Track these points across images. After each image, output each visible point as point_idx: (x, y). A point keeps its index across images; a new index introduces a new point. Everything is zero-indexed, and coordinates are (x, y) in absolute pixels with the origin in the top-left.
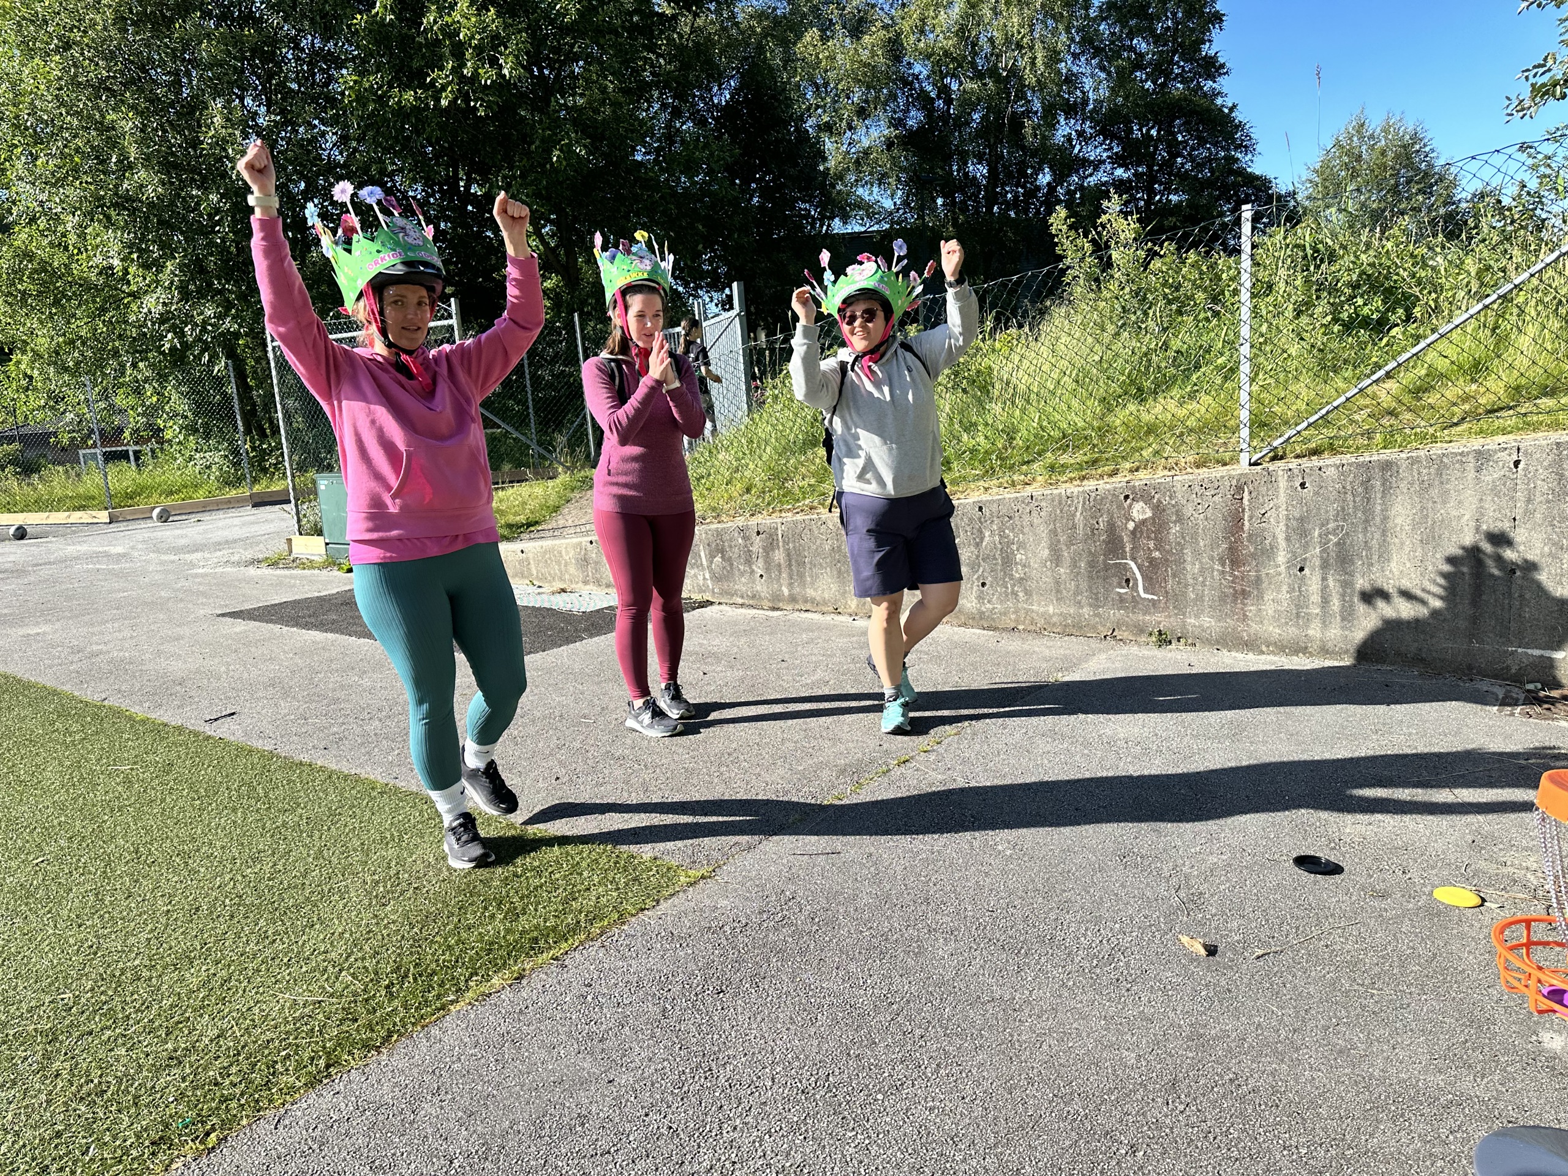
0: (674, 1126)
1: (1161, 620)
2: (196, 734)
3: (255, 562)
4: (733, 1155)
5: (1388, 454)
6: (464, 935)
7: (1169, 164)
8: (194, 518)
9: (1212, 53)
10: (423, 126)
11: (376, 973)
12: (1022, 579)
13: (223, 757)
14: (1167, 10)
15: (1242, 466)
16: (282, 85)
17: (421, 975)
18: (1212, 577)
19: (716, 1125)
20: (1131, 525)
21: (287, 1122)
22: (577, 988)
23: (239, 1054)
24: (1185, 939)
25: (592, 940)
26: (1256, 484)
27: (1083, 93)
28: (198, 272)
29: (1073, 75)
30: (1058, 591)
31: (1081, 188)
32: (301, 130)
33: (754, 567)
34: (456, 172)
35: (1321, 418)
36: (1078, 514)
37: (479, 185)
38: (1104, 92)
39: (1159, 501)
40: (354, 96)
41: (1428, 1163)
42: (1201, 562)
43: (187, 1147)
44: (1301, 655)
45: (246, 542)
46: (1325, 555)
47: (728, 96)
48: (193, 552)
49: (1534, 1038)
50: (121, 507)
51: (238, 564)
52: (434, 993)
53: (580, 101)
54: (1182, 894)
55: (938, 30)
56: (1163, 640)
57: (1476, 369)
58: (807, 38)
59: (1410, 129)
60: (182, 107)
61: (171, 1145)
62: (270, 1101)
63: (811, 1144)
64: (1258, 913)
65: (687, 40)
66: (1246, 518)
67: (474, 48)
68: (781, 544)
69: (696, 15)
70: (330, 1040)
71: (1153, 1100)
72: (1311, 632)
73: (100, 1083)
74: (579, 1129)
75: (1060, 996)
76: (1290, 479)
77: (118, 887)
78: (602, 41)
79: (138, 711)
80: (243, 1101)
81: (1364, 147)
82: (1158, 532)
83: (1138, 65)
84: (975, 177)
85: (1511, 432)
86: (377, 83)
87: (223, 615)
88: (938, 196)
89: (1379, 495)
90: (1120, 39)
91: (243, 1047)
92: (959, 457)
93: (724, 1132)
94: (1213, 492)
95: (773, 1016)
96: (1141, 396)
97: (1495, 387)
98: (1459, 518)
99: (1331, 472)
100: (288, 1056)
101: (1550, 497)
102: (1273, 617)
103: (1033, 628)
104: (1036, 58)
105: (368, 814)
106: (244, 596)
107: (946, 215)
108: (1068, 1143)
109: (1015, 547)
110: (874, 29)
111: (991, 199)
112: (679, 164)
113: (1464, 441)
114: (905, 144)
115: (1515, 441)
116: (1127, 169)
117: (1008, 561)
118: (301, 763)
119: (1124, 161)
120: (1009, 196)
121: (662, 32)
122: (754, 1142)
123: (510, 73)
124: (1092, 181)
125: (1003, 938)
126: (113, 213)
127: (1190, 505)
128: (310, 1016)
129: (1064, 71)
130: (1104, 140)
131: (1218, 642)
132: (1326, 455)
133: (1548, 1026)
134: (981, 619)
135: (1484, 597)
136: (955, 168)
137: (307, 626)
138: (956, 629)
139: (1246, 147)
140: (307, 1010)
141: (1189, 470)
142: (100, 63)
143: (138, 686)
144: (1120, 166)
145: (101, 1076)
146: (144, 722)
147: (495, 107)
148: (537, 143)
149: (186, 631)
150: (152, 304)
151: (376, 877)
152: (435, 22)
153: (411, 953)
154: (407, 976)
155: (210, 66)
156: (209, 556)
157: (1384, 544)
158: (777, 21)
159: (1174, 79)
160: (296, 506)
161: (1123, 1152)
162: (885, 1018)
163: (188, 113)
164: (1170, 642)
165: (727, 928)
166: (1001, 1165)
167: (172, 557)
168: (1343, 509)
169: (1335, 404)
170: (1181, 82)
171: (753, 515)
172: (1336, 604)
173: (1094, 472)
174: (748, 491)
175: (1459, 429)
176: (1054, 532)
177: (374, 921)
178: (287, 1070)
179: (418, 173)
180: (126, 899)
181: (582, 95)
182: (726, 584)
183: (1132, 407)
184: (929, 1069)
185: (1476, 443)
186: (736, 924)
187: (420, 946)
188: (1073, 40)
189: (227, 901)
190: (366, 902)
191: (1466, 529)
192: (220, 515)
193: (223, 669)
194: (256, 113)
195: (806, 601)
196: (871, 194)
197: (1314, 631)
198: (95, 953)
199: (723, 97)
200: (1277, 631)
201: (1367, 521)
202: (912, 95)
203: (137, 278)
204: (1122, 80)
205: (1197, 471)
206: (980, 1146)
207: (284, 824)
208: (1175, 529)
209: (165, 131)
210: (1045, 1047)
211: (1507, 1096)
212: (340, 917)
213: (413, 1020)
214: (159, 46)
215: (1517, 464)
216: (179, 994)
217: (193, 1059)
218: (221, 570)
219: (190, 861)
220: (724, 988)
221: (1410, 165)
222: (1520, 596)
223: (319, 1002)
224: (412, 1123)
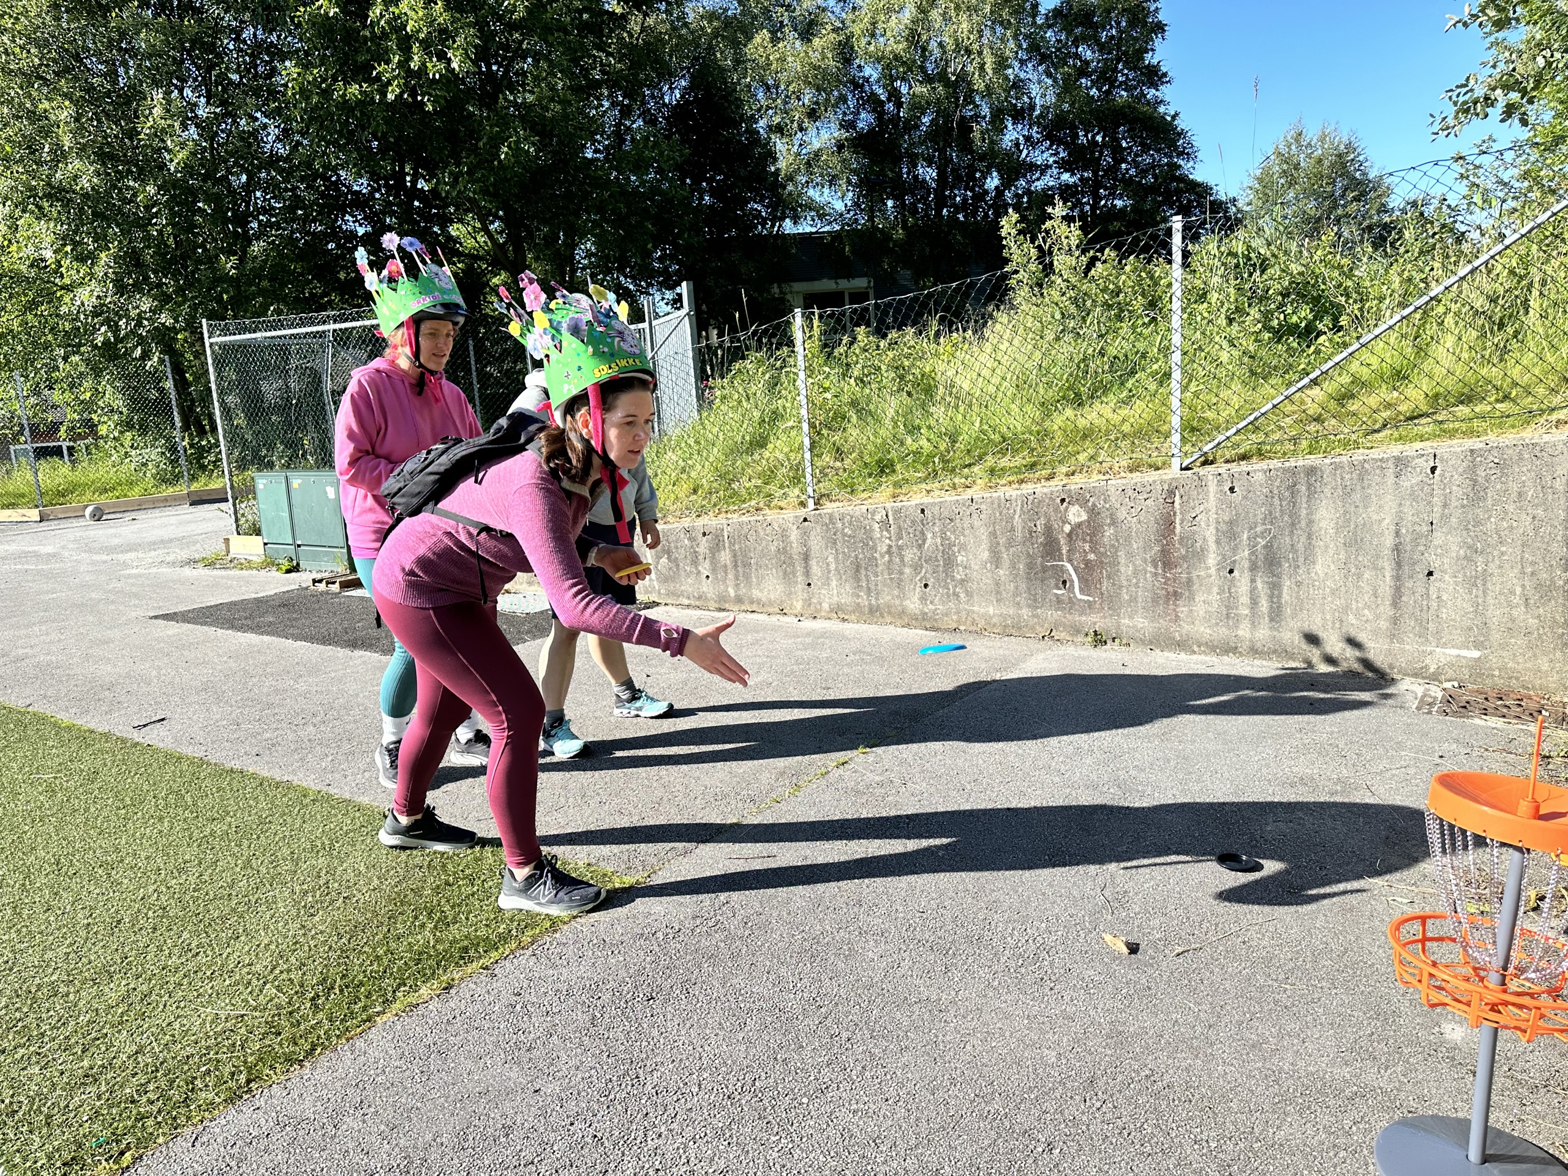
0: (599, 1135)
1: (1096, 621)
2: (124, 741)
3: (192, 562)
4: (657, 1163)
5: (1314, 460)
6: (393, 945)
7: (1113, 169)
8: (129, 516)
9: (1155, 62)
10: (369, 120)
11: (302, 986)
12: (963, 580)
13: (151, 765)
14: (1111, 19)
15: (1174, 471)
16: (222, 76)
17: (347, 987)
18: (1145, 579)
19: (641, 1133)
20: (1067, 528)
21: (205, 1139)
22: (507, 997)
23: (157, 1071)
24: (1108, 938)
25: (523, 948)
26: (1187, 488)
27: (1031, 98)
28: (134, 266)
29: (1021, 81)
30: (998, 593)
31: (1028, 192)
32: (243, 122)
33: (700, 568)
34: (402, 168)
35: (1251, 423)
36: (1017, 517)
37: (426, 181)
38: (1051, 98)
39: (1094, 505)
40: (297, 89)
41: (1331, 1154)
42: (1134, 564)
43: (100, 1167)
44: (1231, 654)
45: (182, 541)
46: (1253, 558)
47: (678, 96)
48: (127, 551)
49: (1437, 1029)
50: (52, 505)
51: (173, 564)
52: (360, 1005)
53: (530, 98)
54: (1107, 893)
55: (889, 34)
56: (1099, 640)
57: (1399, 376)
58: (757, 39)
59: (1345, 140)
60: (119, 96)
61: (84, 1165)
62: (189, 1118)
63: (735, 1150)
64: (1180, 911)
65: (637, 39)
66: (1178, 521)
67: (421, 42)
68: (727, 545)
69: (646, 15)
70: (252, 1055)
71: (1071, 1097)
72: (1240, 633)
73: (11, 1103)
74: (503, 1140)
75: (985, 996)
76: (1220, 483)
77: (37, 900)
78: (550, 39)
79: (65, 718)
80: (160, 1119)
81: (1302, 156)
82: (1093, 535)
83: (1083, 72)
84: (924, 180)
85: (1428, 439)
86: (320, 76)
87: (156, 617)
88: (888, 198)
89: (1304, 500)
90: (1065, 45)
91: (162, 1063)
92: (902, 459)
93: (649, 1139)
94: (1146, 496)
95: (702, 1022)
96: (1078, 402)
97: (1415, 395)
98: (1380, 522)
99: (1259, 477)
100: (208, 1072)
101: (1465, 502)
102: (1204, 618)
103: (974, 628)
104: (985, 63)
105: (299, 822)
106: (178, 597)
107: (895, 217)
108: (986, 1142)
109: (956, 549)
110: (824, 32)
111: (941, 201)
112: (629, 161)
113: (1384, 448)
114: (854, 146)
115: (1432, 447)
116: (1073, 174)
117: (950, 563)
118: (232, 770)
119: (1070, 166)
120: (958, 199)
121: (612, 31)
122: (678, 1148)
123: (460, 66)
124: (1039, 185)
125: (932, 938)
126: (46, 204)
127: (1123, 508)
128: (232, 1031)
129: (1012, 77)
130: (1051, 145)
131: (1151, 643)
132: (1254, 460)
133: (1450, 1017)
134: (924, 620)
135: (1403, 599)
136: (905, 170)
137: (241, 628)
138: (899, 630)
139: (1188, 154)
140: (228, 1024)
141: (1123, 474)
142: (32, 51)
143: (64, 691)
144: (1066, 171)
145: (12, 1096)
146: (69, 728)
147: (442, 102)
148: (485, 140)
149: (115, 634)
150: (87, 296)
151: (305, 887)
152: (382, 16)
153: (338, 964)
154: (333, 988)
155: (149, 57)
156: (143, 555)
157: (1309, 547)
158: (728, 23)
159: (1118, 87)
160: (234, 505)
161: (1040, 1150)
162: (812, 1022)
163: (124, 104)
164: (1105, 642)
165: (660, 935)
166: (922, 1166)
167: (104, 557)
168: (1271, 513)
169: (1263, 410)
170: (1125, 90)
171: (699, 516)
172: (1264, 605)
173: (1031, 476)
174: (695, 491)
175: (1381, 435)
176: (993, 534)
177: (302, 932)
178: (206, 1086)
179: (363, 168)
180: (45, 912)
181: (531, 92)
182: (672, 585)
183: (1069, 412)
184: (854, 1072)
185: (1395, 449)
186: (668, 930)
187: (348, 957)
188: (1020, 46)
189: (150, 914)
190: (294, 912)
191: (1387, 532)
192: (157, 513)
193: (154, 673)
194: (196, 105)
195: (752, 602)
196: (822, 194)
197: (1244, 631)
198: (11, 969)
199: (673, 96)
200: (1208, 631)
201: (1293, 524)
202: (862, 97)
203: (71, 271)
204: (1068, 87)
205: (1130, 475)
206: (902, 1146)
207: (212, 833)
208: (1109, 532)
209: (99, 121)
210: (969, 1047)
211: (1409, 1087)
212: (266, 928)
213: (338, 1033)
214: (94, 35)
215: (1433, 469)
216: (97, 1010)
217: (109, 1076)
218: (154, 570)
219: (114, 872)
220: (654, 995)
221: (1345, 174)
222: (1438, 598)
223: (242, 1016)
224: (333, 1137)
